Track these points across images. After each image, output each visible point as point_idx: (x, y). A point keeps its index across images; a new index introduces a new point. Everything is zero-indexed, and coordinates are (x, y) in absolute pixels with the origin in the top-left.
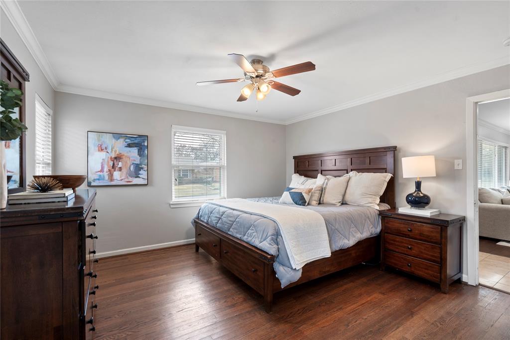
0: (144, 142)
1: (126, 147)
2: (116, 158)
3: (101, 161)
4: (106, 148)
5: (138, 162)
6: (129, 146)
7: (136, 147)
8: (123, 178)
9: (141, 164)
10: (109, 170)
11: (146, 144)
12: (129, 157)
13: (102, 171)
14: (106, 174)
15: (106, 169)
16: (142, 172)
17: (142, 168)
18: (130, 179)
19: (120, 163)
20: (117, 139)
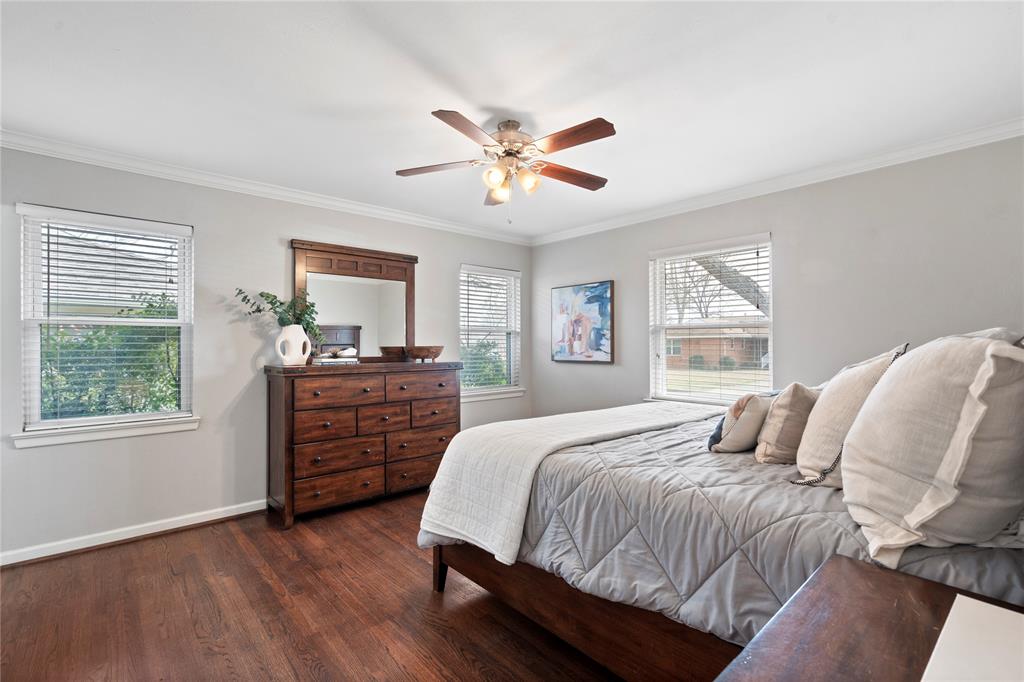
0: (606, 292)
1: (586, 303)
2: (575, 321)
3: (562, 327)
4: (567, 309)
5: (598, 326)
6: (590, 301)
7: (597, 301)
8: (583, 350)
9: (602, 329)
10: (570, 340)
11: (609, 295)
12: (588, 319)
13: (563, 341)
14: (566, 344)
15: (567, 338)
16: (604, 341)
17: (604, 335)
18: (591, 352)
19: (580, 329)
20: (577, 293)
